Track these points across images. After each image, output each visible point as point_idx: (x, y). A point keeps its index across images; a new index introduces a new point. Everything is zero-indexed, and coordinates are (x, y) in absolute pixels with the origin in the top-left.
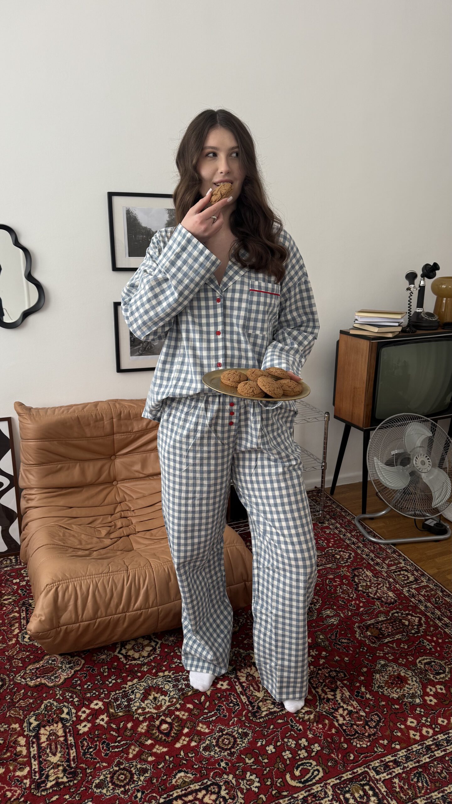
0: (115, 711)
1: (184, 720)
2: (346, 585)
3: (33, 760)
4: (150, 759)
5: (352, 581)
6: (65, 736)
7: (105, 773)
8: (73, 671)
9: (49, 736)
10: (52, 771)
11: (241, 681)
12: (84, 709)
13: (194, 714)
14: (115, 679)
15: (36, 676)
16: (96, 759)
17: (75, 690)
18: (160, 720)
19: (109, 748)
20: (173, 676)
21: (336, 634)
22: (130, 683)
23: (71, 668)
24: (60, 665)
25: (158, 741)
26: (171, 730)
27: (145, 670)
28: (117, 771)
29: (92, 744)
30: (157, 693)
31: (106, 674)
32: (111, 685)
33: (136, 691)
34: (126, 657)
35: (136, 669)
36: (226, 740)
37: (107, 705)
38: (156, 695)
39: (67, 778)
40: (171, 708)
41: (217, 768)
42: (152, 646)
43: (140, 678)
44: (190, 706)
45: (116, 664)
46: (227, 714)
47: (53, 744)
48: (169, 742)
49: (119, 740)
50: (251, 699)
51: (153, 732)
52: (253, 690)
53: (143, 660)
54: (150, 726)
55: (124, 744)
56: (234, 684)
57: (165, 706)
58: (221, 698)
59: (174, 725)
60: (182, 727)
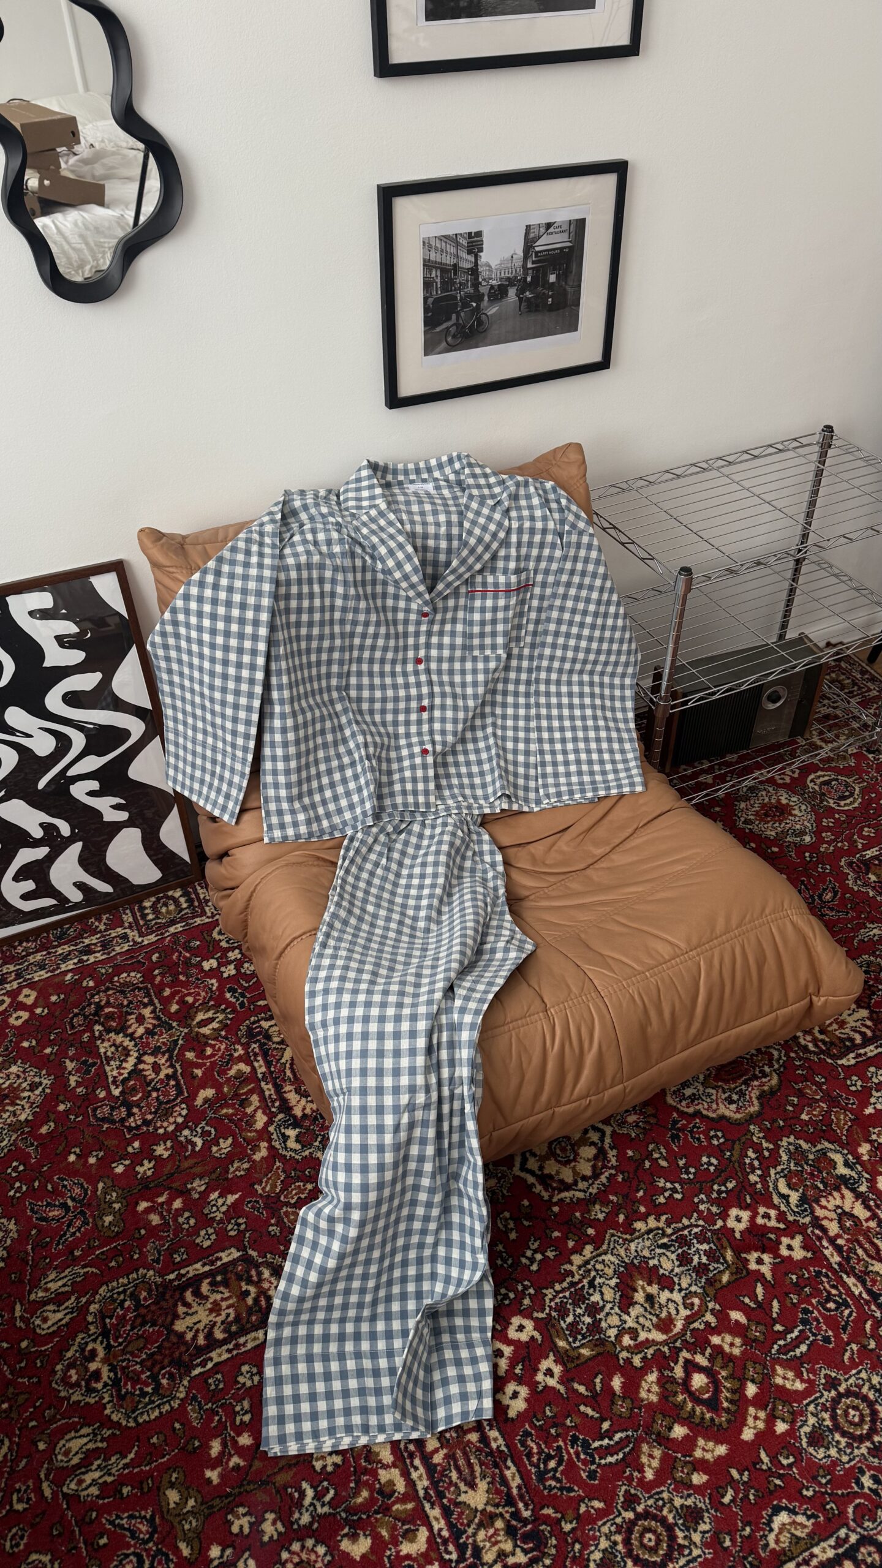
0: (569, 1343)
1: (736, 1357)
3: (427, 1506)
4: (698, 1479)
6: (479, 1430)
7: (605, 1529)
10: (481, 1535)
11: (832, 1234)
12: (497, 1345)
13: (755, 1340)
14: (541, 1250)
16: (570, 1490)
18: (681, 1361)
19: (592, 1456)
20: (669, 1231)
22: (577, 1259)
25: (699, 1428)
26: (717, 1391)
27: (601, 1216)
28: (632, 1523)
29: (549, 1447)
30: (650, 1284)
31: (513, 1236)
32: (534, 1267)
33: (598, 1280)
34: (545, 1180)
35: (578, 1214)
36: (852, 1412)
37: (546, 1329)
38: (649, 1289)
39: (525, 1552)
40: (696, 1325)
41: (856, 1495)
42: (593, 1144)
43: (597, 1242)
44: (736, 1315)
45: (526, 1202)
46: (830, 1333)
47: (459, 1453)
48: (725, 1425)
49: (608, 1431)
50: (871, 1285)
51: (679, 1399)
52: (866, 1258)
53: (587, 1188)
54: (665, 1383)
55: (621, 1439)
56: (818, 1243)
57: (679, 1321)
58: (802, 1288)
59: (720, 1377)
60: (739, 1380)
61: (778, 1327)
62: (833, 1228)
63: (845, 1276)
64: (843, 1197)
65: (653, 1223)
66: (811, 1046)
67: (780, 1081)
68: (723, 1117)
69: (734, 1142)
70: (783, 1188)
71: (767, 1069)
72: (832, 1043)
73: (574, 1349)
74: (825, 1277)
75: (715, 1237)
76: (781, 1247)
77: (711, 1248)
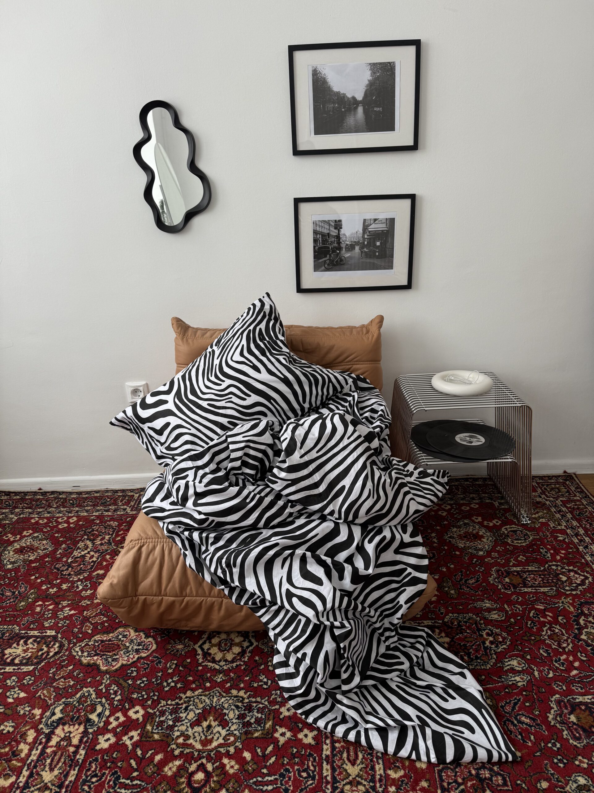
0: (153, 729)
1: (229, 774)
2: (560, 625)
5: (574, 621)
6: (77, 747)
8: (137, 656)
9: (62, 740)
12: (119, 714)
13: (247, 771)
14: (176, 682)
15: (95, 652)
17: (124, 684)
18: (200, 762)
19: (115, 784)
20: (246, 701)
21: (515, 704)
22: (189, 693)
23: (137, 651)
24: (128, 644)
27: (219, 680)
29: (100, 771)
30: (214, 721)
31: (170, 671)
33: (191, 707)
35: (209, 675)
37: (148, 717)
42: (242, 647)
43: (206, 690)
44: (247, 755)
45: (189, 661)
46: (291, 788)
47: (59, 753)
49: (134, 777)
50: (337, 775)
51: (181, 780)
52: (345, 759)
53: (224, 665)
54: (182, 769)
55: (137, 784)
56: (324, 740)
57: (215, 744)
58: (295, 758)
59: (212, 779)
60: (221, 786)
61: (265, 771)
63: (325, 763)
65: (242, 693)
73: (152, 733)
74: (313, 758)
75: (268, 712)
76: (301, 733)
77: (261, 717)
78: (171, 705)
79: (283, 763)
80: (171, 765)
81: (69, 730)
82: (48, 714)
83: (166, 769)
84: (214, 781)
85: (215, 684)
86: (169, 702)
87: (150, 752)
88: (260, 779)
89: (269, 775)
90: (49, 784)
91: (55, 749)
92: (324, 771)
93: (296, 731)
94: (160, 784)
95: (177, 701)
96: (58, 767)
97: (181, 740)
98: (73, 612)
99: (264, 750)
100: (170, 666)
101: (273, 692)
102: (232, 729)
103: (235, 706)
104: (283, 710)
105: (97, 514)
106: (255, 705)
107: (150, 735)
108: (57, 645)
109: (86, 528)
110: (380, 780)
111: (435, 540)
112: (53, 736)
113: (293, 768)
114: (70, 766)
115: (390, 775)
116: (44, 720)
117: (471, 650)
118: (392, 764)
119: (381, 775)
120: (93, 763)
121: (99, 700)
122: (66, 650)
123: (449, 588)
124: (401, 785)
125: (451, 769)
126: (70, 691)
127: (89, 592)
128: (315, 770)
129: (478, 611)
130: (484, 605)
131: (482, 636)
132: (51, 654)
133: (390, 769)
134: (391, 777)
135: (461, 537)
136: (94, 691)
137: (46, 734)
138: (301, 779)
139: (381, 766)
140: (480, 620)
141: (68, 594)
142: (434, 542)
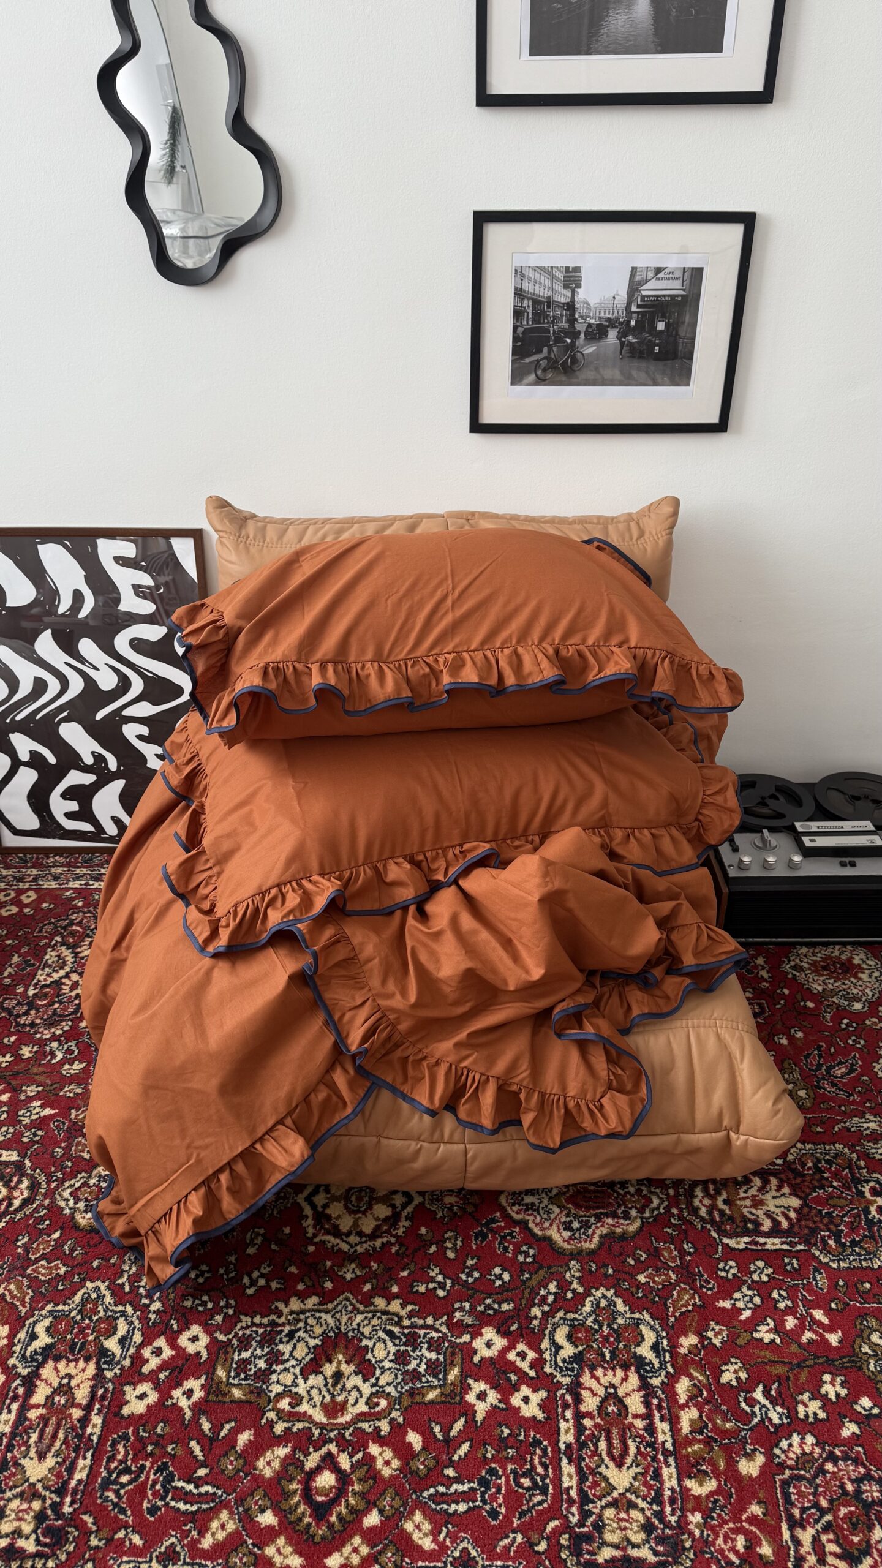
0: (228, 1377)
1: (382, 1478)
6: (88, 1408)
9: (56, 1392)
10: (15, 1504)
12: (161, 1342)
13: (416, 1473)
14: (269, 1278)
16: (123, 1511)
18: (324, 1450)
19: (167, 1492)
20: (406, 1323)
22: (295, 1304)
25: (289, 1527)
26: (335, 1501)
27: (349, 1276)
29: (134, 1460)
30: (348, 1363)
31: (251, 1251)
33: (301, 1334)
34: (321, 1218)
35: (329, 1263)
37: (217, 1350)
38: (344, 1367)
39: (38, 1542)
40: (365, 1426)
42: (393, 1206)
43: (327, 1298)
44: (414, 1439)
45: (287, 1230)
46: (503, 1510)
47: (53, 1421)
48: (317, 1539)
49: (200, 1478)
50: (589, 1487)
51: (291, 1487)
52: (604, 1455)
53: (356, 1245)
54: (291, 1464)
55: (207, 1492)
56: (560, 1410)
57: (352, 1411)
58: (507, 1447)
59: (350, 1488)
60: (368, 1502)
61: (450, 1472)
62: (590, 1403)
63: (565, 1461)
64: (625, 1379)
65: (395, 1306)
66: (703, 1212)
67: (640, 1229)
68: (549, 1239)
69: (541, 1267)
70: (561, 1337)
71: (633, 1213)
72: (731, 1219)
73: (229, 1384)
74: (541, 1449)
75: (450, 1350)
76: (517, 1394)
77: (438, 1359)
78: (260, 1325)
79: (484, 1456)
80: (269, 1455)
81: (68, 1371)
82: (22, 1335)
83: (261, 1463)
84: (355, 1493)
85: (342, 1286)
86: (257, 1320)
87: (227, 1427)
88: (441, 1489)
89: (458, 1480)
90: (39, 1486)
91: (44, 1411)
92: (565, 1479)
93: (506, 1390)
94: (252, 1494)
95: (273, 1317)
96: (53, 1450)
97: (284, 1404)
98: (48, 1111)
99: (446, 1429)
100: (252, 1240)
101: (457, 1305)
102: (382, 1382)
103: (385, 1331)
104: (478, 1344)
105: (76, 884)
106: (422, 1332)
107: (223, 1388)
108: (25, 1183)
109: (58, 917)
110: (672, 1501)
111: (764, 974)
112: (38, 1383)
113: (505, 1470)
114: (77, 1450)
115: (689, 1490)
116: (17, 1348)
117: (842, 1227)
118: (693, 1466)
119: (672, 1489)
120: (119, 1443)
121: (120, 1308)
122: (45, 1195)
123: (795, 1084)
124: (713, 1510)
125: (808, 1480)
126: (60, 1288)
127: (77, 1067)
128: (546, 1475)
129: (855, 1139)
130: (865, 1125)
131: (861, 1194)
132: (17, 1203)
133: (690, 1478)
134: (693, 1492)
135: (817, 968)
136: (108, 1288)
137: (24, 1377)
138: (521, 1490)
139: (673, 1470)
140: (858, 1160)
141: (35, 1070)
142: (763, 979)
